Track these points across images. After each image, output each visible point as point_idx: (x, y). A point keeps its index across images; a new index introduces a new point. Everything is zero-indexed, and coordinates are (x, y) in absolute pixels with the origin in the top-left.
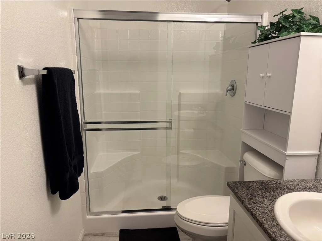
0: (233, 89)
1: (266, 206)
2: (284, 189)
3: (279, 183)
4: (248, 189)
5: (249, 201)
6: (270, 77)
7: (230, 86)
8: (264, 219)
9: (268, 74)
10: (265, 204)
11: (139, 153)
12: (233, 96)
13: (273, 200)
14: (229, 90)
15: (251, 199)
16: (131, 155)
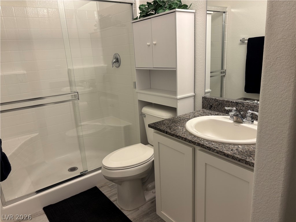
0: (117, 61)
1: (182, 130)
2: (184, 120)
3: (180, 117)
4: (165, 125)
5: (170, 130)
6: (155, 44)
7: (114, 59)
8: (186, 136)
9: (154, 42)
10: (181, 129)
11: (38, 134)
12: (119, 67)
13: (184, 126)
14: (115, 62)
15: (171, 129)
16: (30, 138)
